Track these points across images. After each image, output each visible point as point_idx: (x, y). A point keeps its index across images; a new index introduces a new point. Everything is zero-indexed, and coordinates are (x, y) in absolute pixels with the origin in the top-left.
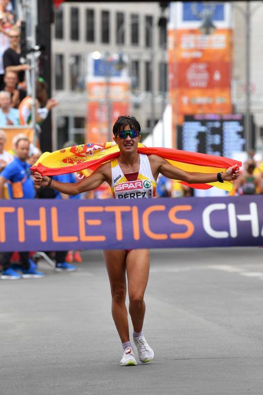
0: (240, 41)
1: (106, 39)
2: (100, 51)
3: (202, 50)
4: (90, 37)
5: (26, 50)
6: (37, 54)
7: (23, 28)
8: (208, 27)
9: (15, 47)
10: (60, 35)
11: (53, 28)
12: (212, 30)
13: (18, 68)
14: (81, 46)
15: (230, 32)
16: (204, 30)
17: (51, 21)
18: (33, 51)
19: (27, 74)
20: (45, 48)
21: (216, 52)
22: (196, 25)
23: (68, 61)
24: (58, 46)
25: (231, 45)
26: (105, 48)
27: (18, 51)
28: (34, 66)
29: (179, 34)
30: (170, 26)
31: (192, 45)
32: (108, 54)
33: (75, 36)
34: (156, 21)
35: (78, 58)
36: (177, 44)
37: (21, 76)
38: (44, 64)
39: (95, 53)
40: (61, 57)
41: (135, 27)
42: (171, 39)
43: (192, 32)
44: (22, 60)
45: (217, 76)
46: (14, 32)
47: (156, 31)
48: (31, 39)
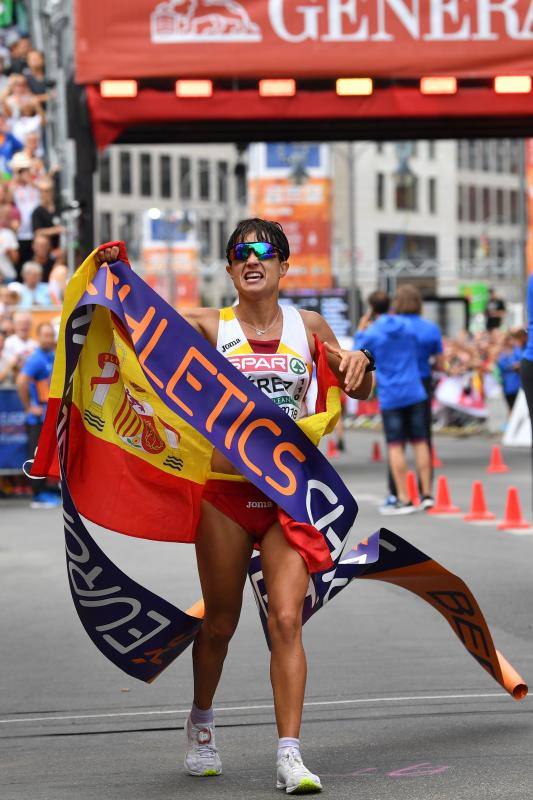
0: (341, 193)
1: (166, 192)
2: (159, 208)
3: (293, 206)
4: (146, 190)
5: (61, 207)
6: (76, 213)
7: (57, 179)
8: (300, 175)
9: (47, 203)
10: (106, 187)
11: (97, 179)
12: (304, 180)
13: (50, 231)
14: (134, 202)
15: (328, 182)
16: (293, 180)
17: (93, 169)
18: (70, 208)
19: (63, 240)
20: (86, 204)
21: (310, 208)
22: (283, 173)
23: (117, 222)
24: (102, 202)
25: (329, 199)
26: (166, 203)
27: (51, 208)
28: (72, 228)
29: (262, 185)
30: (251, 175)
31: (279, 199)
32: (169, 212)
33: (126, 188)
34: (231, 168)
35: (130, 218)
36: (260, 198)
37: (55, 241)
38: (85, 224)
39: (153, 211)
40: (107, 217)
41: (204, 177)
42: (252, 192)
43: (279, 182)
44: (56, 221)
45: (313, 239)
46: (45, 183)
47: (232, 182)
48: (68, 193)
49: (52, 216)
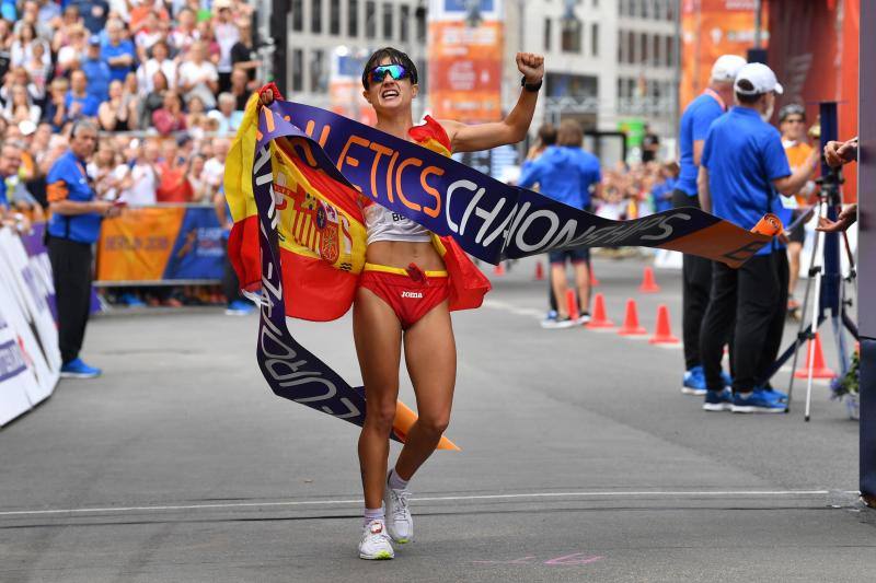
0: (512, 36)
1: (353, 31)
2: (346, 45)
3: (468, 47)
4: (335, 29)
5: (257, 43)
6: (271, 49)
7: (255, 18)
8: (475, 19)
9: (245, 40)
10: (298, 26)
11: (290, 18)
12: (479, 23)
13: (247, 65)
14: (324, 39)
15: (500, 25)
16: (469, 23)
17: (288, 9)
18: (266, 45)
19: (259, 74)
20: (281, 42)
21: (482, 49)
22: (460, 16)
23: (308, 58)
24: (295, 40)
25: (501, 40)
26: (353, 42)
27: (249, 45)
28: (268, 63)
29: (441, 26)
30: (431, 18)
31: (455, 40)
32: (355, 49)
33: (316, 28)
34: (413, 10)
35: (319, 55)
36: (438, 39)
38: (279, 59)
39: (340, 48)
40: (299, 53)
41: (388, 18)
42: (430, 35)
43: (456, 24)
44: (253, 56)
45: (485, 77)
46: (244, 22)
47: (413, 23)
48: (264, 31)
49: (249, 52)
